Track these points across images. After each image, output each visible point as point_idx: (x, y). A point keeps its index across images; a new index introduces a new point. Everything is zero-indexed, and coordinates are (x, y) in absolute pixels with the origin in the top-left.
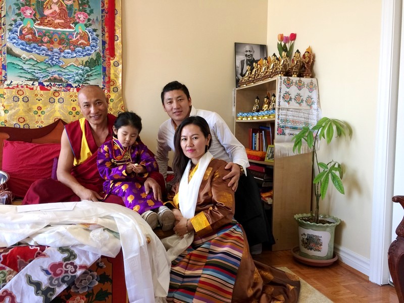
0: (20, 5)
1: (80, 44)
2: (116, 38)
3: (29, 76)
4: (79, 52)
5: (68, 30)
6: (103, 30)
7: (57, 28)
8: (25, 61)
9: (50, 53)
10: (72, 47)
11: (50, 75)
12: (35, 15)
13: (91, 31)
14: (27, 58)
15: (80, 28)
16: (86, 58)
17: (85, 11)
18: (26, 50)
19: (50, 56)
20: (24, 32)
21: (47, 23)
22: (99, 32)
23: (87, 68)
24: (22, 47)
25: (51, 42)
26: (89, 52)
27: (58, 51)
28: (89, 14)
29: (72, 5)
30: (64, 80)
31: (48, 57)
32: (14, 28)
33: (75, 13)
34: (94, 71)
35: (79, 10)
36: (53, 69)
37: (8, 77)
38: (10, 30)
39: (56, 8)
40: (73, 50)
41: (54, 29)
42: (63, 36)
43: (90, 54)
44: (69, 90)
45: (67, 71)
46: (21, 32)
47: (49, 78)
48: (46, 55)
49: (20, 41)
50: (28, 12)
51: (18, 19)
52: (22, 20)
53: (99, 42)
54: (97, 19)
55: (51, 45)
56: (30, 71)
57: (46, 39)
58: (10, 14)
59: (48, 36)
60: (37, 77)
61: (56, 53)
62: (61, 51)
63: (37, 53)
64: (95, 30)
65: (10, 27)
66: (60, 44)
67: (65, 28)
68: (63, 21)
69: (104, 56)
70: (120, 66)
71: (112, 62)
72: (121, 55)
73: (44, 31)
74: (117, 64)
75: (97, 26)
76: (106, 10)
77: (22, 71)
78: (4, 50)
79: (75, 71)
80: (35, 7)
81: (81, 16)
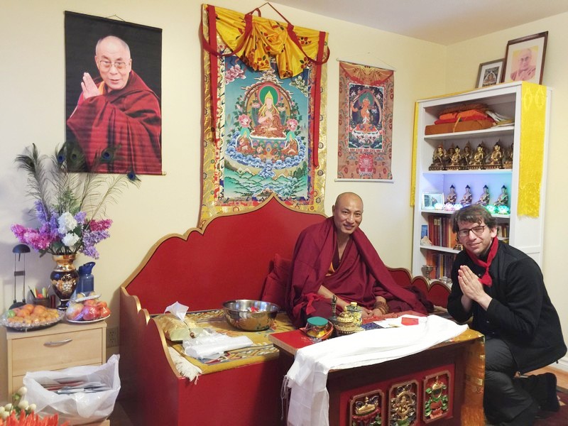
0: (239, 114)
1: (290, 153)
2: (320, 145)
3: (244, 191)
4: (288, 162)
5: (280, 138)
6: (309, 136)
7: (269, 136)
8: (242, 175)
9: (263, 165)
10: (283, 157)
11: (263, 189)
12: (251, 124)
13: (300, 139)
14: (243, 171)
15: (291, 137)
16: (295, 169)
17: (295, 118)
18: (242, 162)
19: (263, 167)
20: (241, 143)
21: (261, 131)
22: (306, 140)
23: (295, 179)
24: (239, 159)
25: (264, 152)
26: (297, 161)
27: (271, 162)
28: (299, 121)
29: (284, 112)
31: (261, 169)
32: (231, 138)
33: (287, 120)
34: (301, 182)
35: (291, 117)
36: (264, 183)
37: (225, 193)
38: (229, 142)
39: (270, 115)
40: (284, 160)
42: (276, 145)
43: (298, 164)
45: (277, 183)
46: (238, 143)
47: (261, 192)
48: (261, 167)
49: (238, 153)
50: (245, 121)
51: (236, 129)
52: (239, 130)
53: (306, 150)
54: (305, 126)
55: (265, 156)
56: (245, 185)
58: (229, 123)
59: (262, 146)
60: (252, 192)
61: (269, 164)
62: (274, 161)
63: (252, 166)
64: (303, 138)
65: (228, 138)
66: (272, 154)
67: (278, 136)
68: (276, 129)
69: (309, 166)
70: (324, 175)
71: (316, 171)
72: (325, 164)
73: (258, 141)
74: (321, 173)
75: (305, 133)
76: (312, 116)
77: (238, 186)
78: (222, 163)
79: (285, 183)
80: (250, 115)
81: (292, 124)
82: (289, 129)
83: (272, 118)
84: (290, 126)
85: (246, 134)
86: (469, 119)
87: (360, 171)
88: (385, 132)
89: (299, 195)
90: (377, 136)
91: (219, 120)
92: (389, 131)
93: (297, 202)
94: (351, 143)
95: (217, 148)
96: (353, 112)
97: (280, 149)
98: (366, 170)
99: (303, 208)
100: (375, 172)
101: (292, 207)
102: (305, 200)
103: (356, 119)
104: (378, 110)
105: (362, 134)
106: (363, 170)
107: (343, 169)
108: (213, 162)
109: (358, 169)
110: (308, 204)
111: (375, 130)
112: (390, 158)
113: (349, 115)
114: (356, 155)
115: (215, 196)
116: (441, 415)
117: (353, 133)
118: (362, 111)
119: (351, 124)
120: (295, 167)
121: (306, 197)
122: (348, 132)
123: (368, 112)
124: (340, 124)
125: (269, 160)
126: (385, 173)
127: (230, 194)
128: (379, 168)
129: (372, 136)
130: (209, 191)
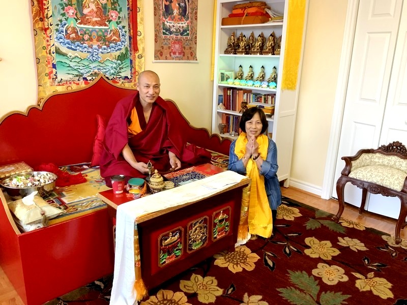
0: (64, 5)
1: (113, 40)
2: (139, 33)
3: (76, 73)
4: (113, 47)
5: (104, 27)
6: (129, 25)
8: (72, 59)
9: (90, 51)
10: (107, 43)
11: (91, 70)
12: (76, 15)
13: (121, 28)
14: (73, 56)
15: (113, 26)
16: (118, 53)
17: (116, 10)
18: (71, 48)
21: (86, 21)
22: (127, 29)
23: (119, 62)
24: (68, 46)
25: (91, 39)
26: (120, 47)
27: (97, 48)
28: (119, 13)
31: (89, 54)
32: (59, 27)
33: (109, 12)
34: (124, 64)
35: (112, 9)
36: (92, 65)
37: (58, 75)
38: (57, 30)
39: (93, 7)
40: (108, 46)
41: (92, 27)
42: (100, 33)
43: (121, 49)
45: (104, 65)
46: (66, 31)
47: (91, 73)
48: (88, 52)
50: (71, 12)
51: (63, 19)
52: (66, 20)
53: (127, 37)
54: (125, 17)
55: (91, 43)
56: (76, 68)
57: (86, 37)
58: (56, 14)
59: (88, 34)
60: (82, 73)
61: (95, 49)
62: (100, 47)
63: (81, 51)
64: (124, 27)
66: (98, 40)
67: (101, 25)
69: (130, 51)
70: (143, 58)
71: (137, 55)
72: (144, 49)
73: (84, 29)
74: (140, 57)
75: (125, 23)
76: (131, 8)
77: (70, 68)
78: (53, 49)
79: (111, 65)
80: (76, 6)
81: (114, 15)
82: (111, 19)
83: (95, 10)
84: (112, 16)
85: (72, 23)
86: (253, 14)
87: (172, 54)
88: (192, 22)
89: (123, 75)
90: (185, 25)
91: (46, 10)
92: (194, 21)
93: (122, 81)
94: (164, 31)
95: (48, 36)
96: (165, 5)
97: (105, 37)
98: (177, 54)
99: (128, 86)
100: (184, 56)
101: (118, 85)
103: (168, 11)
104: (185, 4)
105: (173, 24)
106: (174, 53)
107: (159, 52)
108: (44, 48)
109: (170, 53)
110: (131, 82)
111: (183, 21)
112: (196, 43)
113: (162, 8)
114: (169, 41)
115: (50, 78)
116: (224, 234)
117: (166, 23)
118: (173, 4)
119: (164, 15)
120: (118, 52)
121: (129, 77)
122: (161, 22)
123: (177, 5)
124: (155, 15)
125: (95, 46)
126: (191, 56)
127: (62, 75)
128: (187, 52)
129: (181, 25)
130: (44, 74)
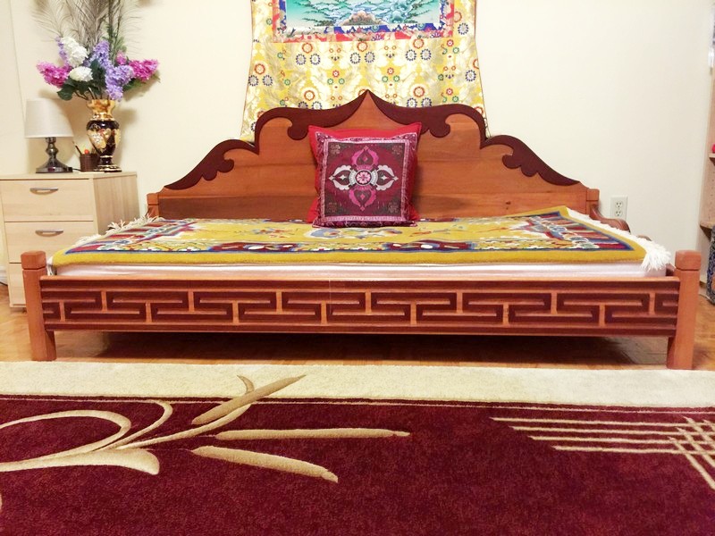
11: (352, 12)
30: (374, 19)
44: (382, 37)
47: (350, 18)
60: (333, 18)
77: (309, 9)
89: (422, 20)
93: (419, 33)
102: (434, 28)
110: (441, 35)
115: (274, 28)
121: (437, 25)
